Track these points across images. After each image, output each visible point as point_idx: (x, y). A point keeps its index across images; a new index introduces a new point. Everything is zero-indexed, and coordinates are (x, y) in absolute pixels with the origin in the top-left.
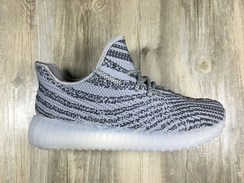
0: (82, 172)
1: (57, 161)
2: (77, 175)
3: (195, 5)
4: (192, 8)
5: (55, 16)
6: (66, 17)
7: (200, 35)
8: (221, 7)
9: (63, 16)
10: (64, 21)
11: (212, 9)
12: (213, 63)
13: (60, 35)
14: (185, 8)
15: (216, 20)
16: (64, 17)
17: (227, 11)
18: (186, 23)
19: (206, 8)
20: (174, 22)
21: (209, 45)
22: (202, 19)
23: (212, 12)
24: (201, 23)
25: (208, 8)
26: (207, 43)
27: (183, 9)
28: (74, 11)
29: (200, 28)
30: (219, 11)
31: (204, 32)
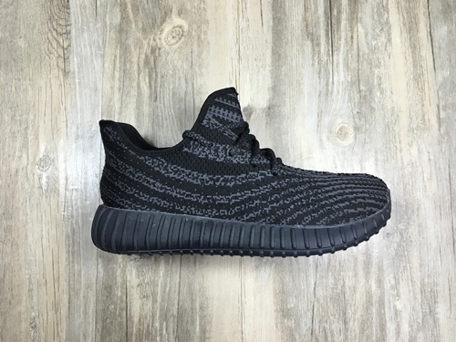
0: (150, 304)
1: (111, 287)
2: (142, 309)
3: (327, 34)
4: (323, 40)
5: (103, 56)
6: (120, 57)
7: (336, 83)
8: (370, 37)
9: (116, 56)
10: (118, 65)
11: (355, 41)
12: (357, 129)
13: (112, 88)
14: (312, 41)
15: (361, 59)
16: (118, 57)
17: (380, 44)
18: (313, 65)
19: (346, 39)
20: (294, 64)
21: (350, 100)
22: (340, 57)
23: (355, 47)
24: (338, 64)
25: (349, 39)
26: (347, 97)
27: (309, 43)
28: (133, 48)
29: (336, 73)
30: (368, 44)
31: (342, 79)
